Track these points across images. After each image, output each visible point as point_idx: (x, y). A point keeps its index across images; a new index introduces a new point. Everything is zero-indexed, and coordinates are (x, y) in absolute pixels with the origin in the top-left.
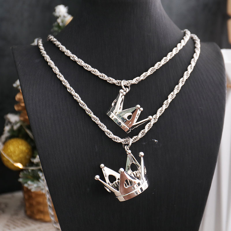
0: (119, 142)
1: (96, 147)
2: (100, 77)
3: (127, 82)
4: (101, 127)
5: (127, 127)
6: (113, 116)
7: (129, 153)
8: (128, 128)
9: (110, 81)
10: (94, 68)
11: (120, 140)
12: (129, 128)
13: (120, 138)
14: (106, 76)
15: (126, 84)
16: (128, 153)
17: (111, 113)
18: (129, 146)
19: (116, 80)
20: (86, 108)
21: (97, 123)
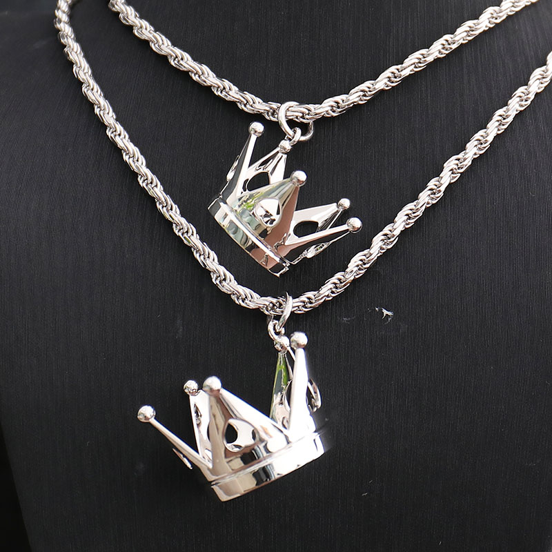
0: (252, 306)
1: (179, 322)
2: (215, 92)
3: (303, 109)
4: (200, 255)
5: (272, 255)
6: (226, 214)
7: (282, 347)
8: (278, 260)
9: (245, 105)
10: (201, 63)
11: (254, 300)
12: (281, 259)
13: (256, 295)
14: (235, 88)
15: (296, 114)
16: (278, 347)
17: (222, 204)
18: (281, 320)
19: (266, 101)
20: (158, 191)
21: (185, 242)
